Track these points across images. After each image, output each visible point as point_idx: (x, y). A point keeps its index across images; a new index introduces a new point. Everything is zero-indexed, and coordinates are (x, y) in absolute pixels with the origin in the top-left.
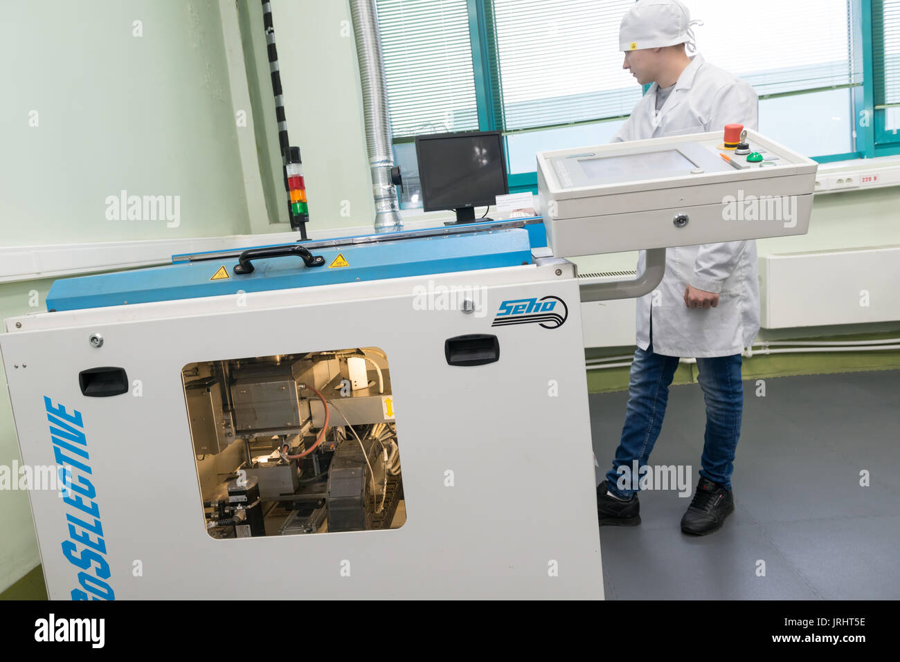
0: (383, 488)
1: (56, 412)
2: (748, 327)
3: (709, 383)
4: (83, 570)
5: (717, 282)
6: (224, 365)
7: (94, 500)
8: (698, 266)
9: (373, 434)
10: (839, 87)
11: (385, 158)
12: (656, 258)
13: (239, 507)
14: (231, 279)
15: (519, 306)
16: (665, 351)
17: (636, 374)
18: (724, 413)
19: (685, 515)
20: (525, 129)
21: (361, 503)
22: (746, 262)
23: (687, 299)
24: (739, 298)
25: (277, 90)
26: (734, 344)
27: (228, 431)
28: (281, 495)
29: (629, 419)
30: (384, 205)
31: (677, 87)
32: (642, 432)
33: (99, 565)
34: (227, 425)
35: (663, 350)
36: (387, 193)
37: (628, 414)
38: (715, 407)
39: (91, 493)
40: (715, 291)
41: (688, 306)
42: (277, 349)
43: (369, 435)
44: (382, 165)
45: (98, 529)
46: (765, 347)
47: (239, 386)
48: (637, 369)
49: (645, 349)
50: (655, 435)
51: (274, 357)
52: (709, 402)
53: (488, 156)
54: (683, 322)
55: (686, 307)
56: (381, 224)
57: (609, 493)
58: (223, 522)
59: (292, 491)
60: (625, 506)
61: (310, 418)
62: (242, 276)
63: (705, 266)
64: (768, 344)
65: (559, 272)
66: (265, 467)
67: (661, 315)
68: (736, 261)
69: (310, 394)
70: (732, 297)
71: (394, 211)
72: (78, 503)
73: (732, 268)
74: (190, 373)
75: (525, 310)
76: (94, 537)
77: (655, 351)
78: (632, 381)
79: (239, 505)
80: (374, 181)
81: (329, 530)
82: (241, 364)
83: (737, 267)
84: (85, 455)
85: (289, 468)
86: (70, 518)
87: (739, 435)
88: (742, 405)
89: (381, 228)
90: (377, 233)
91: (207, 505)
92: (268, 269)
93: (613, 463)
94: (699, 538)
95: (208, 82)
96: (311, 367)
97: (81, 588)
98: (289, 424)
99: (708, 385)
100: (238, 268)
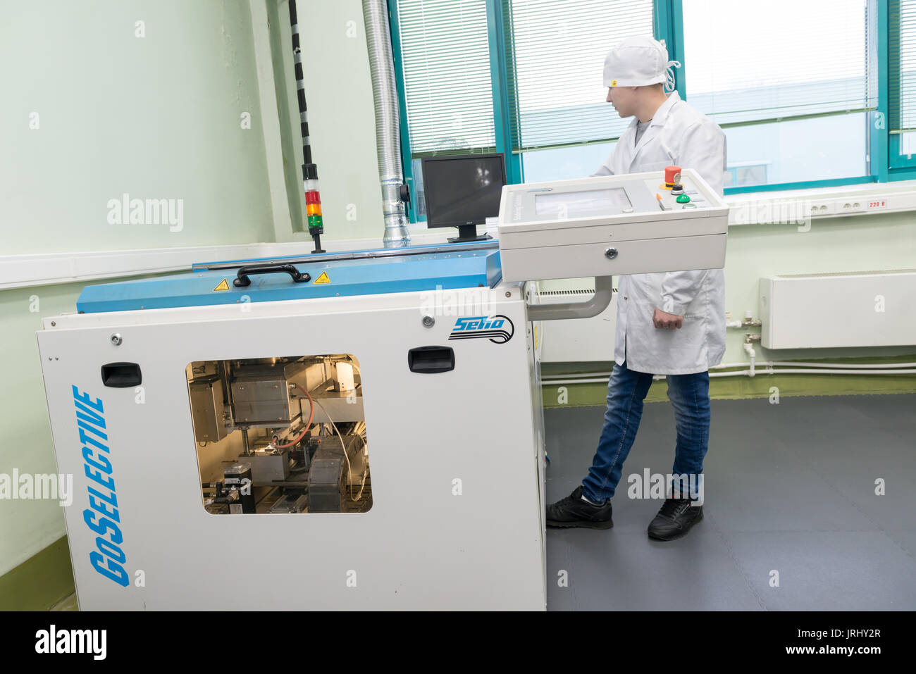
0: (363, 479)
1: (82, 399)
2: (714, 348)
3: (677, 398)
4: (100, 536)
5: (680, 305)
6: (226, 366)
7: (111, 476)
8: (665, 290)
9: (355, 431)
10: (853, 111)
11: (394, 176)
12: (604, 284)
13: (233, 488)
14: (230, 291)
15: (472, 323)
16: (636, 367)
17: (611, 387)
18: (691, 427)
19: (652, 522)
20: (539, 147)
21: (338, 490)
22: (711, 287)
23: (654, 320)
24: (702, 321)
25: (303, 107)
26: (698, 363)
27: (228, 422)
28: (273, 481)
29: (605, 430)
30: (393, 221)
31: (653, 123)
32: (615, 442)
33: (113, 532)
34: (227, 417)
35: (635, 367)
36: (396, 209)
37: (605, 425)
38: (682, 421)
39: (109, 469)
40: (681, 314)
41: (656, 327)
42: (273, 352)
43: (352, 431)
44: (392, 183)
45: (113, 500)
46: (769, 367)
47: (238, 383)
48: (614, 383)
49: (621, 365)
50: (628, 445)
51: (270, 359)
52: (677, 416)
53: (490, 177)
54: (652, 340)
55: (655, 328)
56: (389, 238)
57: (583, 498)
58: (219, 500)
59: (283, 478)
60: (598, 511)
61: (300, 415)
62: (240, 288)
63: (670, 290)
64: (772, 364)
65: (508, 295)
66: (262, 456)
67: (634, 333)
68: (698, 286)
69: (300, 392)
70: (697, 319)
71: (402, 226)
72: (97, 478)
73: (694, 293)
74: (199, 370)
75: (477, 327)
76: (110, 508)
77: (629, 367)
78: (610, 395)
79: (233, 486)
80: (384, 198)
81: (309, 512)
82: (241, 365)
83: (701, 292)
84: (105, 437)
85: (281, 457)
86: (90, 490)
87: (706, 449)
88: (709, 421)
89: (389, 241)
90: (386, 248)
91: (205, 486)
92: (263, 283)
93: (589, 470)
94: (665, 543)
95: (239, 99)
96: (303, 369)
97: (99, 552)
98: (280, 418)
99: (676, 400)
100: (237, 282)
